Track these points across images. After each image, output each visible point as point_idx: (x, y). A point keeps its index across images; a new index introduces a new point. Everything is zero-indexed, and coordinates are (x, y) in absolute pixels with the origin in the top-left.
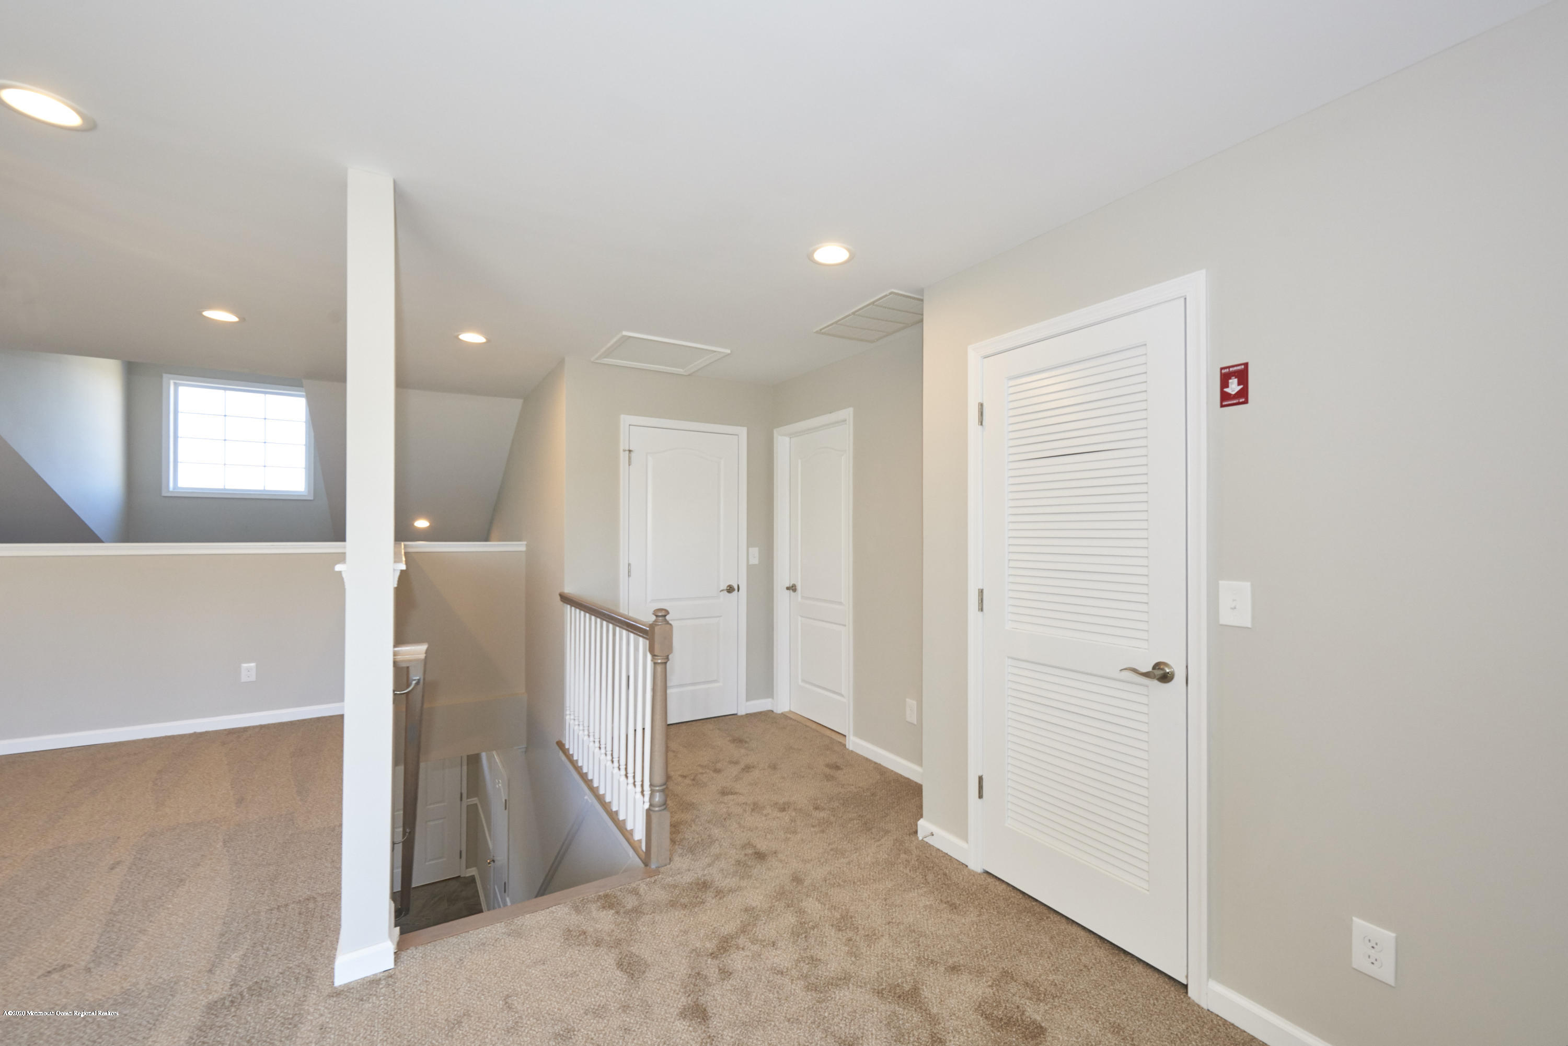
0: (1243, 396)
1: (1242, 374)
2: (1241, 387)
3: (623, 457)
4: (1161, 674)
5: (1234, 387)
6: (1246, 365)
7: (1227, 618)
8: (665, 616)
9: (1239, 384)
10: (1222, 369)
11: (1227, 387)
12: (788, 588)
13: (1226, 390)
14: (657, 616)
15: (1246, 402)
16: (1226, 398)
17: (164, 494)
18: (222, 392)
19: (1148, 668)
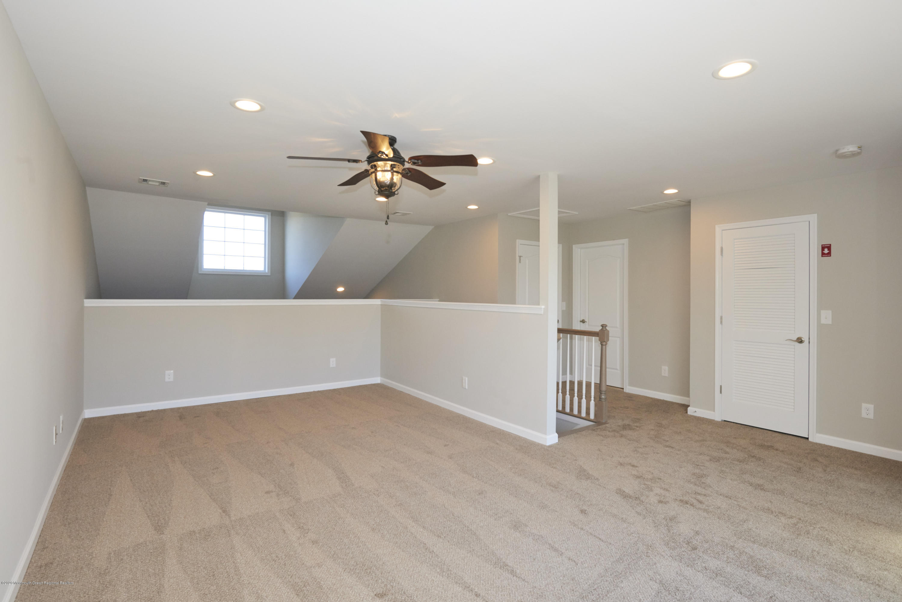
0: (829, 254)
1: (829, 247)
2: (828, 251)
3: (518, 258)
4: (800, 341)
5: (826, 251)
6: (830, 245)
7: (823, 321)
8: (606, 327)
9: (828, 250)
10: (822, 245)
11: (824, 251)
12: (581, 321)
13: (824, 252)
14: (602, 327)
15: (830, 256)
16: (823, 254)
17: (200, 272)
18: (223, 214)
19: (795, 339)
